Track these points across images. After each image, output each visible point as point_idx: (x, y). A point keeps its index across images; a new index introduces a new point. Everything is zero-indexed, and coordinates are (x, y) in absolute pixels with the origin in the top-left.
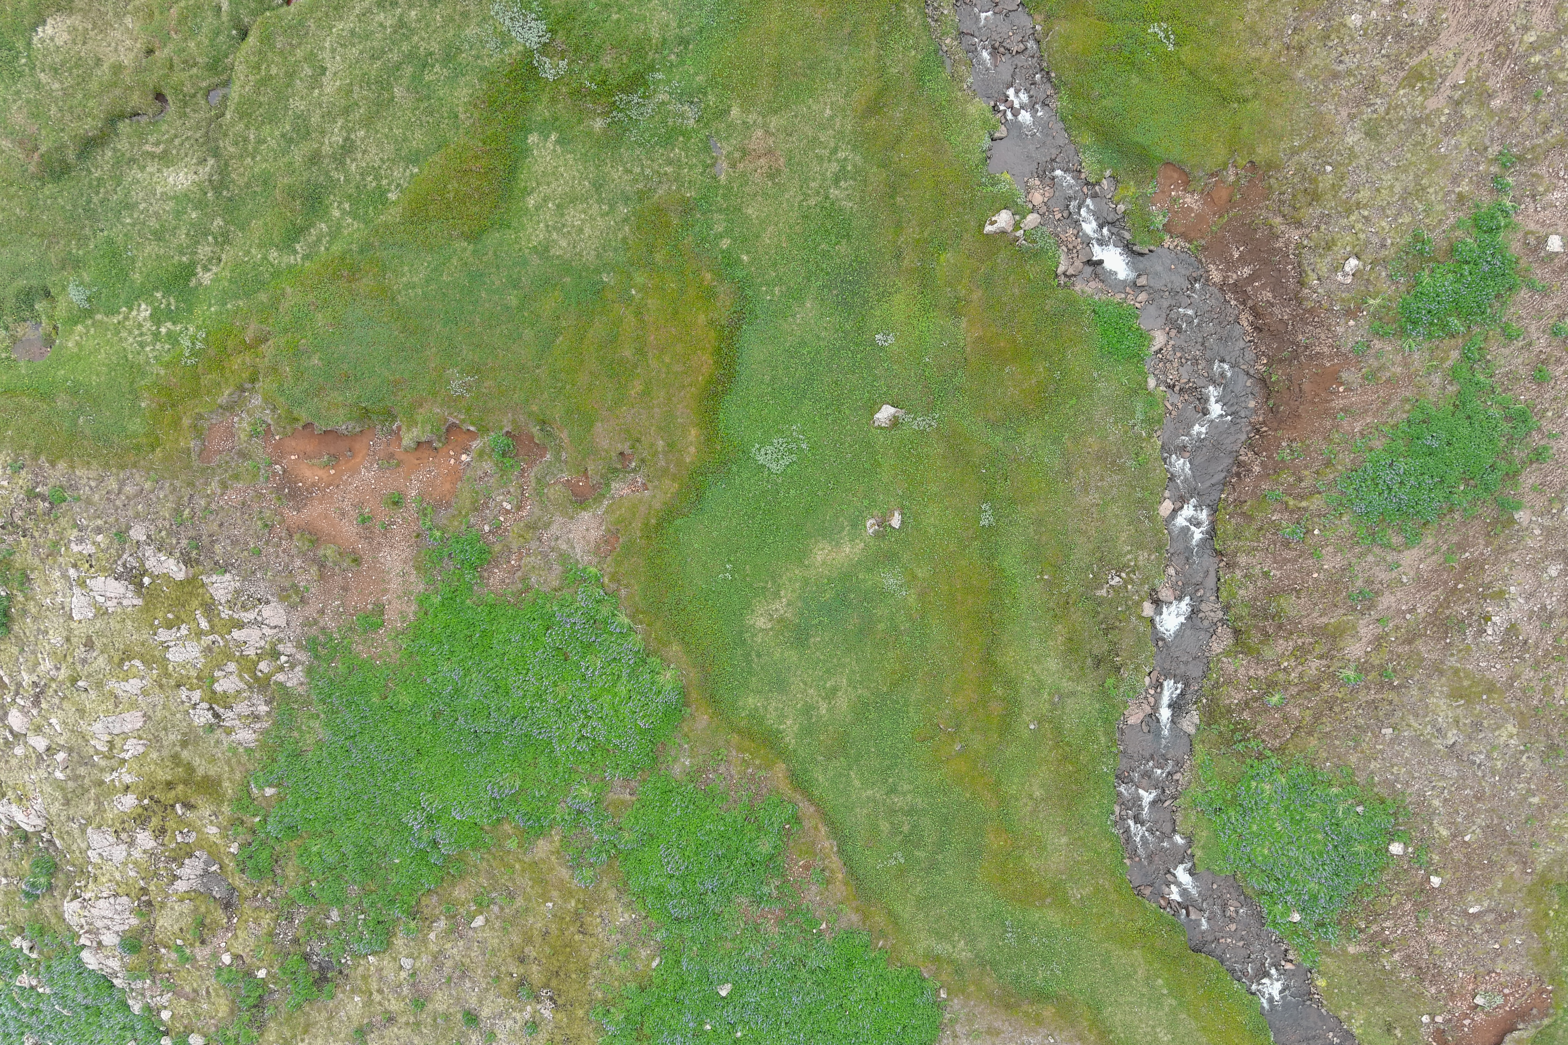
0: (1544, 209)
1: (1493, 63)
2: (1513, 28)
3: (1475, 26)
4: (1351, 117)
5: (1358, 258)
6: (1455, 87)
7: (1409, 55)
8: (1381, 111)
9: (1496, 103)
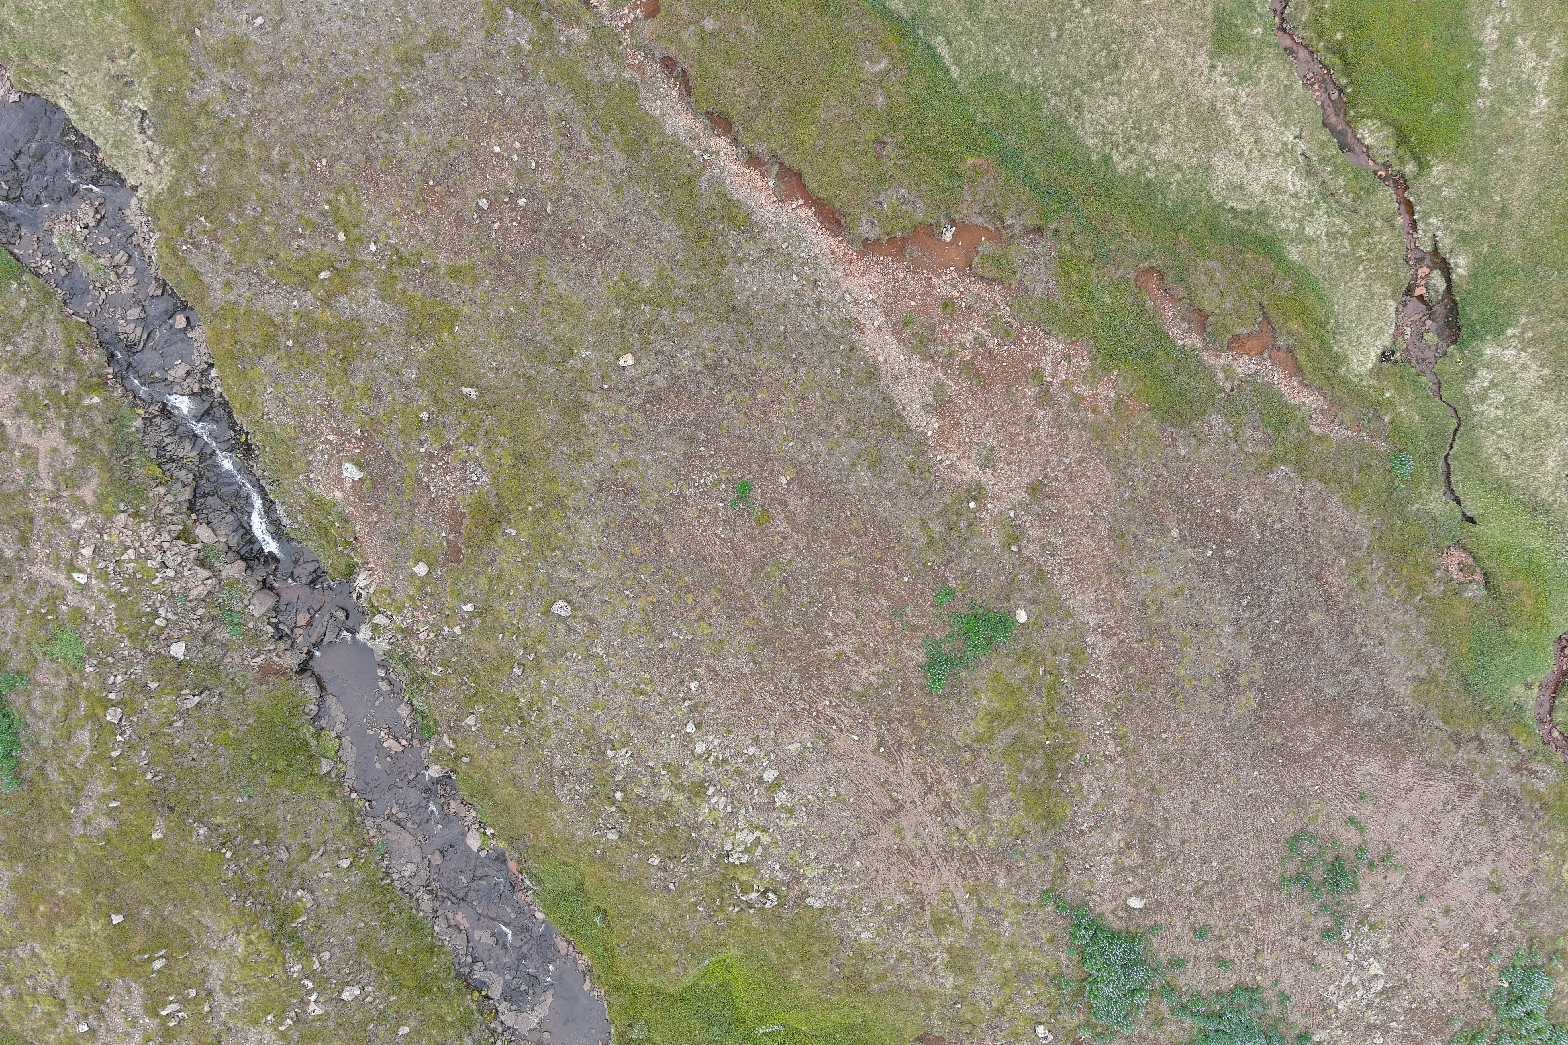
0: (1104, 891)
1: (971, 868)
2: (956, 844)
3: (934, 866)
4: (934, 975)
5: (1041, 1023)
6: (967, 902)
7: (920, 919)
8: (945, 956)
9: (1002, 882)
